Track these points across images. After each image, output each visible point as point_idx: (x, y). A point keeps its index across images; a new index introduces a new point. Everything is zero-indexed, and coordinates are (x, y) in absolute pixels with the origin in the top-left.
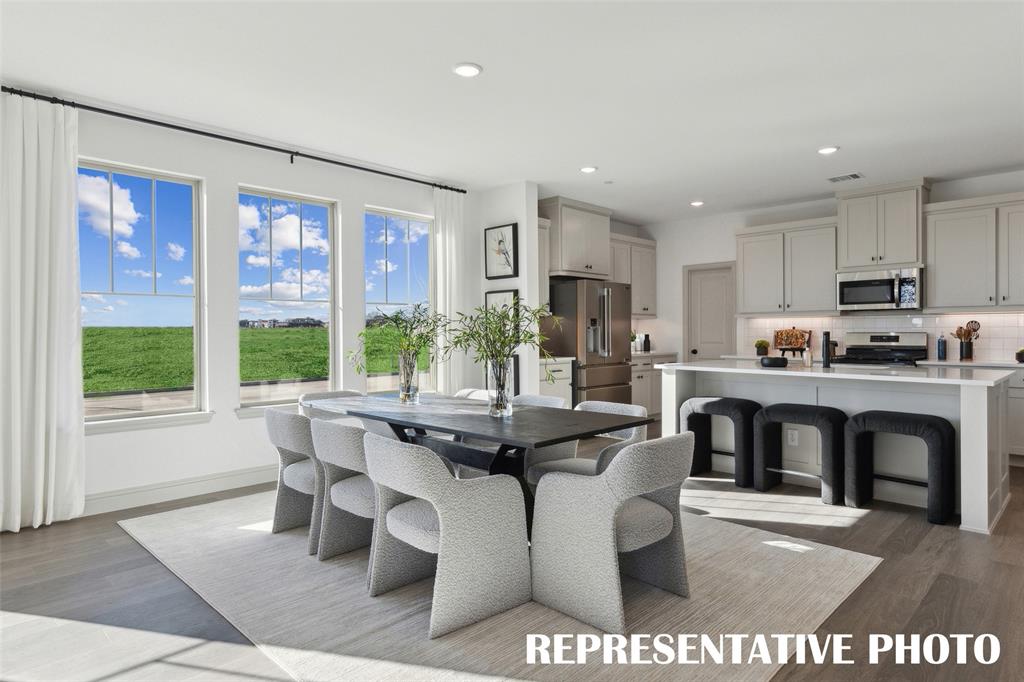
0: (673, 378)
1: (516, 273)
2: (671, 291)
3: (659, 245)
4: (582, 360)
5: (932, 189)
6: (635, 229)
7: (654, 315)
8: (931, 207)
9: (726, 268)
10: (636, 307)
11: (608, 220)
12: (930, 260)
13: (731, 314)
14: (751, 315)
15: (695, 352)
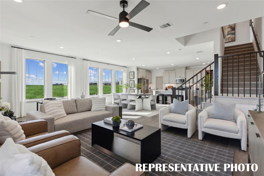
0: (155, 92)
1: (134, 78)
2: (154, 80)
3: (152, 74)
4: (142, 90)
5: (187, 68)
6: (149, 71)
7: (151, 84)
8: (186, 70)
9: (162, 77)
10: (149, 83)
11: (145, 70)
12: (186, 77)
13: (162, 83)
14: (165, 84)
15: (157, 89)
